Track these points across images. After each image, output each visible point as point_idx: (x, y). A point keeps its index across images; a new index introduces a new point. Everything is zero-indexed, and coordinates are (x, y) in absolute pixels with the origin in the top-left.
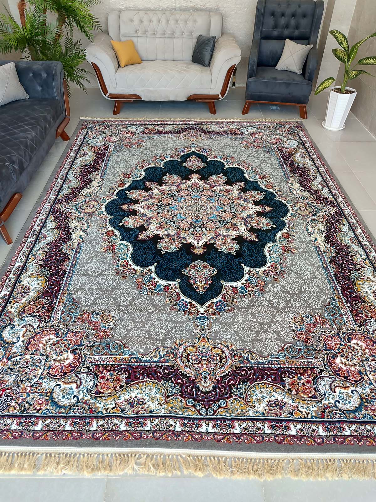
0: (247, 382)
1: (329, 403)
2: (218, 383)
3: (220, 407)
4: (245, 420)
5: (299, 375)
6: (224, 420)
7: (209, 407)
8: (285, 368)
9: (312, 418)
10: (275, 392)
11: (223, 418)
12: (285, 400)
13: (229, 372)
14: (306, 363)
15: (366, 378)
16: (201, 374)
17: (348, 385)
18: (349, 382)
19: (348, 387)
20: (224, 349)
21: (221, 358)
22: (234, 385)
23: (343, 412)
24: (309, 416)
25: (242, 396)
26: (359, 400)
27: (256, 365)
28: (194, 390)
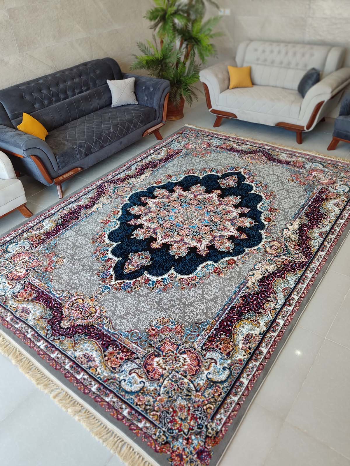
0: (87, 336)
1: (118, 378)
2: (72, 327)
3: (59, 339)
4: (62, 353)
5: (120, 351)
6: (53, 346)
7: (54, 336)
8: (118, 342)
9: (98, 378)
10: (96, 351)
11: (54, 345)
12: (96, 359)
13: (85, 325)
14: (134, 348)
15: (161, 380)
16: (70, 317)
17: (144, 376)
18: (147, 375)
19: (142, 377)
20: (98, 311)
21: (91, 315)
22: (79, 333)
23: (120, 388)
24: (98, 376)
25: (76, 342)
26: (139, 389)
27: (104, 331)
28: (57, 322)
